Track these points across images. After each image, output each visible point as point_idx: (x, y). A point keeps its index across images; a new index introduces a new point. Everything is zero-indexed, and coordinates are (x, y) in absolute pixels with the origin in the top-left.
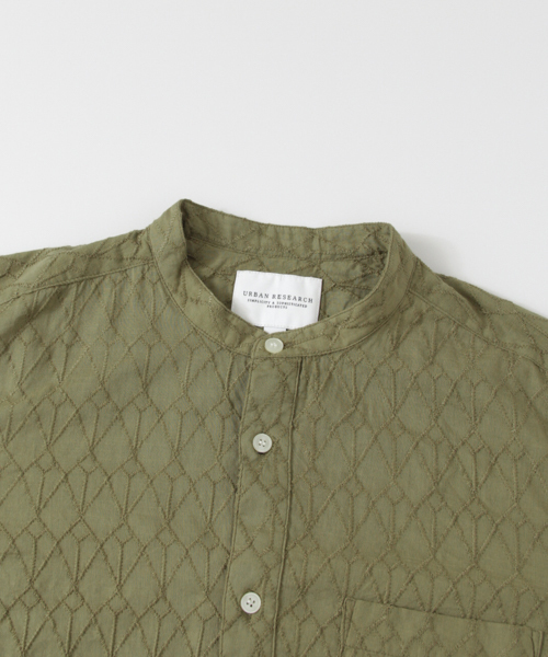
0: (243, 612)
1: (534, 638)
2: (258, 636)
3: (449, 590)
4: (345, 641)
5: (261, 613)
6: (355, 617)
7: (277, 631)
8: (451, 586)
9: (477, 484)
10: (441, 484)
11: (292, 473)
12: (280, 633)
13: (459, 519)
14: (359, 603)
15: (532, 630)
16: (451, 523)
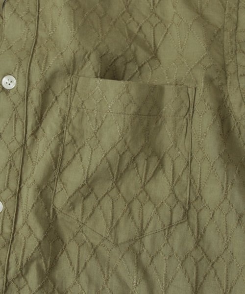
0: (3, 88)
1: (189, 92)
2: (14, 104)
3: (135, 71)
4: (71, 103)
5: (17, 88)
6: (78, 89)
7: (27, 101)
8: (137, 69)
9: (154, 4)
10: (130, 6)
11: (39, 5)
12: (29, 101)
13: (143, 28)
14: (81, 78)
15: (187, 87)
16: (138, 30)
